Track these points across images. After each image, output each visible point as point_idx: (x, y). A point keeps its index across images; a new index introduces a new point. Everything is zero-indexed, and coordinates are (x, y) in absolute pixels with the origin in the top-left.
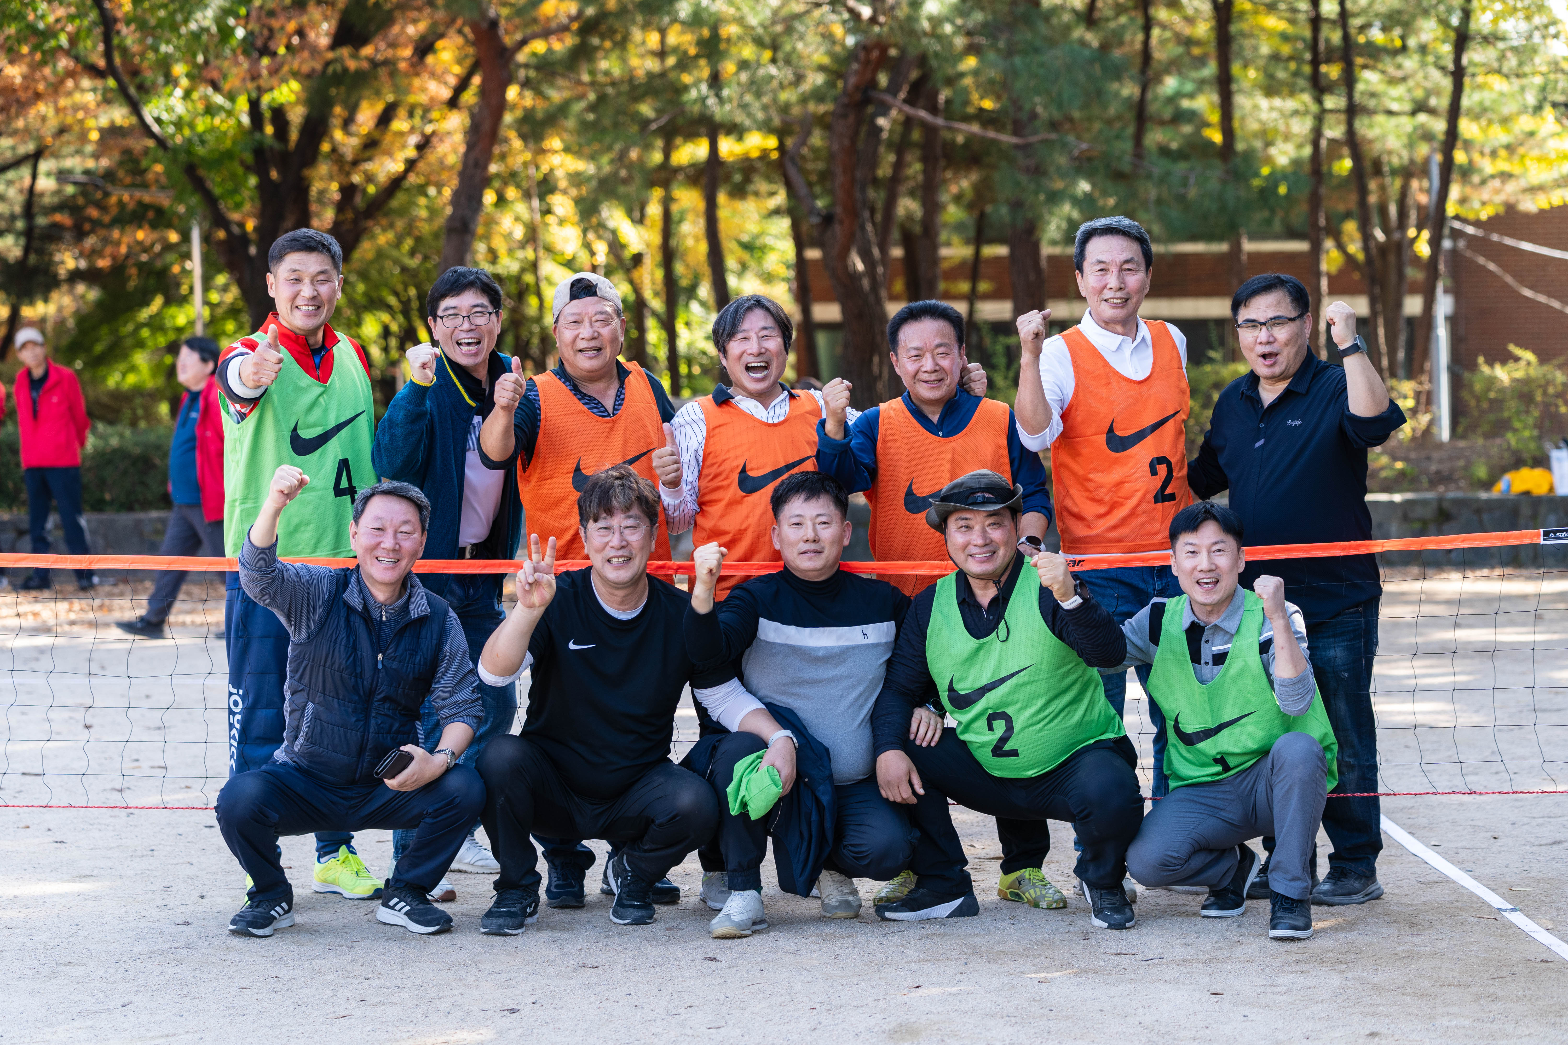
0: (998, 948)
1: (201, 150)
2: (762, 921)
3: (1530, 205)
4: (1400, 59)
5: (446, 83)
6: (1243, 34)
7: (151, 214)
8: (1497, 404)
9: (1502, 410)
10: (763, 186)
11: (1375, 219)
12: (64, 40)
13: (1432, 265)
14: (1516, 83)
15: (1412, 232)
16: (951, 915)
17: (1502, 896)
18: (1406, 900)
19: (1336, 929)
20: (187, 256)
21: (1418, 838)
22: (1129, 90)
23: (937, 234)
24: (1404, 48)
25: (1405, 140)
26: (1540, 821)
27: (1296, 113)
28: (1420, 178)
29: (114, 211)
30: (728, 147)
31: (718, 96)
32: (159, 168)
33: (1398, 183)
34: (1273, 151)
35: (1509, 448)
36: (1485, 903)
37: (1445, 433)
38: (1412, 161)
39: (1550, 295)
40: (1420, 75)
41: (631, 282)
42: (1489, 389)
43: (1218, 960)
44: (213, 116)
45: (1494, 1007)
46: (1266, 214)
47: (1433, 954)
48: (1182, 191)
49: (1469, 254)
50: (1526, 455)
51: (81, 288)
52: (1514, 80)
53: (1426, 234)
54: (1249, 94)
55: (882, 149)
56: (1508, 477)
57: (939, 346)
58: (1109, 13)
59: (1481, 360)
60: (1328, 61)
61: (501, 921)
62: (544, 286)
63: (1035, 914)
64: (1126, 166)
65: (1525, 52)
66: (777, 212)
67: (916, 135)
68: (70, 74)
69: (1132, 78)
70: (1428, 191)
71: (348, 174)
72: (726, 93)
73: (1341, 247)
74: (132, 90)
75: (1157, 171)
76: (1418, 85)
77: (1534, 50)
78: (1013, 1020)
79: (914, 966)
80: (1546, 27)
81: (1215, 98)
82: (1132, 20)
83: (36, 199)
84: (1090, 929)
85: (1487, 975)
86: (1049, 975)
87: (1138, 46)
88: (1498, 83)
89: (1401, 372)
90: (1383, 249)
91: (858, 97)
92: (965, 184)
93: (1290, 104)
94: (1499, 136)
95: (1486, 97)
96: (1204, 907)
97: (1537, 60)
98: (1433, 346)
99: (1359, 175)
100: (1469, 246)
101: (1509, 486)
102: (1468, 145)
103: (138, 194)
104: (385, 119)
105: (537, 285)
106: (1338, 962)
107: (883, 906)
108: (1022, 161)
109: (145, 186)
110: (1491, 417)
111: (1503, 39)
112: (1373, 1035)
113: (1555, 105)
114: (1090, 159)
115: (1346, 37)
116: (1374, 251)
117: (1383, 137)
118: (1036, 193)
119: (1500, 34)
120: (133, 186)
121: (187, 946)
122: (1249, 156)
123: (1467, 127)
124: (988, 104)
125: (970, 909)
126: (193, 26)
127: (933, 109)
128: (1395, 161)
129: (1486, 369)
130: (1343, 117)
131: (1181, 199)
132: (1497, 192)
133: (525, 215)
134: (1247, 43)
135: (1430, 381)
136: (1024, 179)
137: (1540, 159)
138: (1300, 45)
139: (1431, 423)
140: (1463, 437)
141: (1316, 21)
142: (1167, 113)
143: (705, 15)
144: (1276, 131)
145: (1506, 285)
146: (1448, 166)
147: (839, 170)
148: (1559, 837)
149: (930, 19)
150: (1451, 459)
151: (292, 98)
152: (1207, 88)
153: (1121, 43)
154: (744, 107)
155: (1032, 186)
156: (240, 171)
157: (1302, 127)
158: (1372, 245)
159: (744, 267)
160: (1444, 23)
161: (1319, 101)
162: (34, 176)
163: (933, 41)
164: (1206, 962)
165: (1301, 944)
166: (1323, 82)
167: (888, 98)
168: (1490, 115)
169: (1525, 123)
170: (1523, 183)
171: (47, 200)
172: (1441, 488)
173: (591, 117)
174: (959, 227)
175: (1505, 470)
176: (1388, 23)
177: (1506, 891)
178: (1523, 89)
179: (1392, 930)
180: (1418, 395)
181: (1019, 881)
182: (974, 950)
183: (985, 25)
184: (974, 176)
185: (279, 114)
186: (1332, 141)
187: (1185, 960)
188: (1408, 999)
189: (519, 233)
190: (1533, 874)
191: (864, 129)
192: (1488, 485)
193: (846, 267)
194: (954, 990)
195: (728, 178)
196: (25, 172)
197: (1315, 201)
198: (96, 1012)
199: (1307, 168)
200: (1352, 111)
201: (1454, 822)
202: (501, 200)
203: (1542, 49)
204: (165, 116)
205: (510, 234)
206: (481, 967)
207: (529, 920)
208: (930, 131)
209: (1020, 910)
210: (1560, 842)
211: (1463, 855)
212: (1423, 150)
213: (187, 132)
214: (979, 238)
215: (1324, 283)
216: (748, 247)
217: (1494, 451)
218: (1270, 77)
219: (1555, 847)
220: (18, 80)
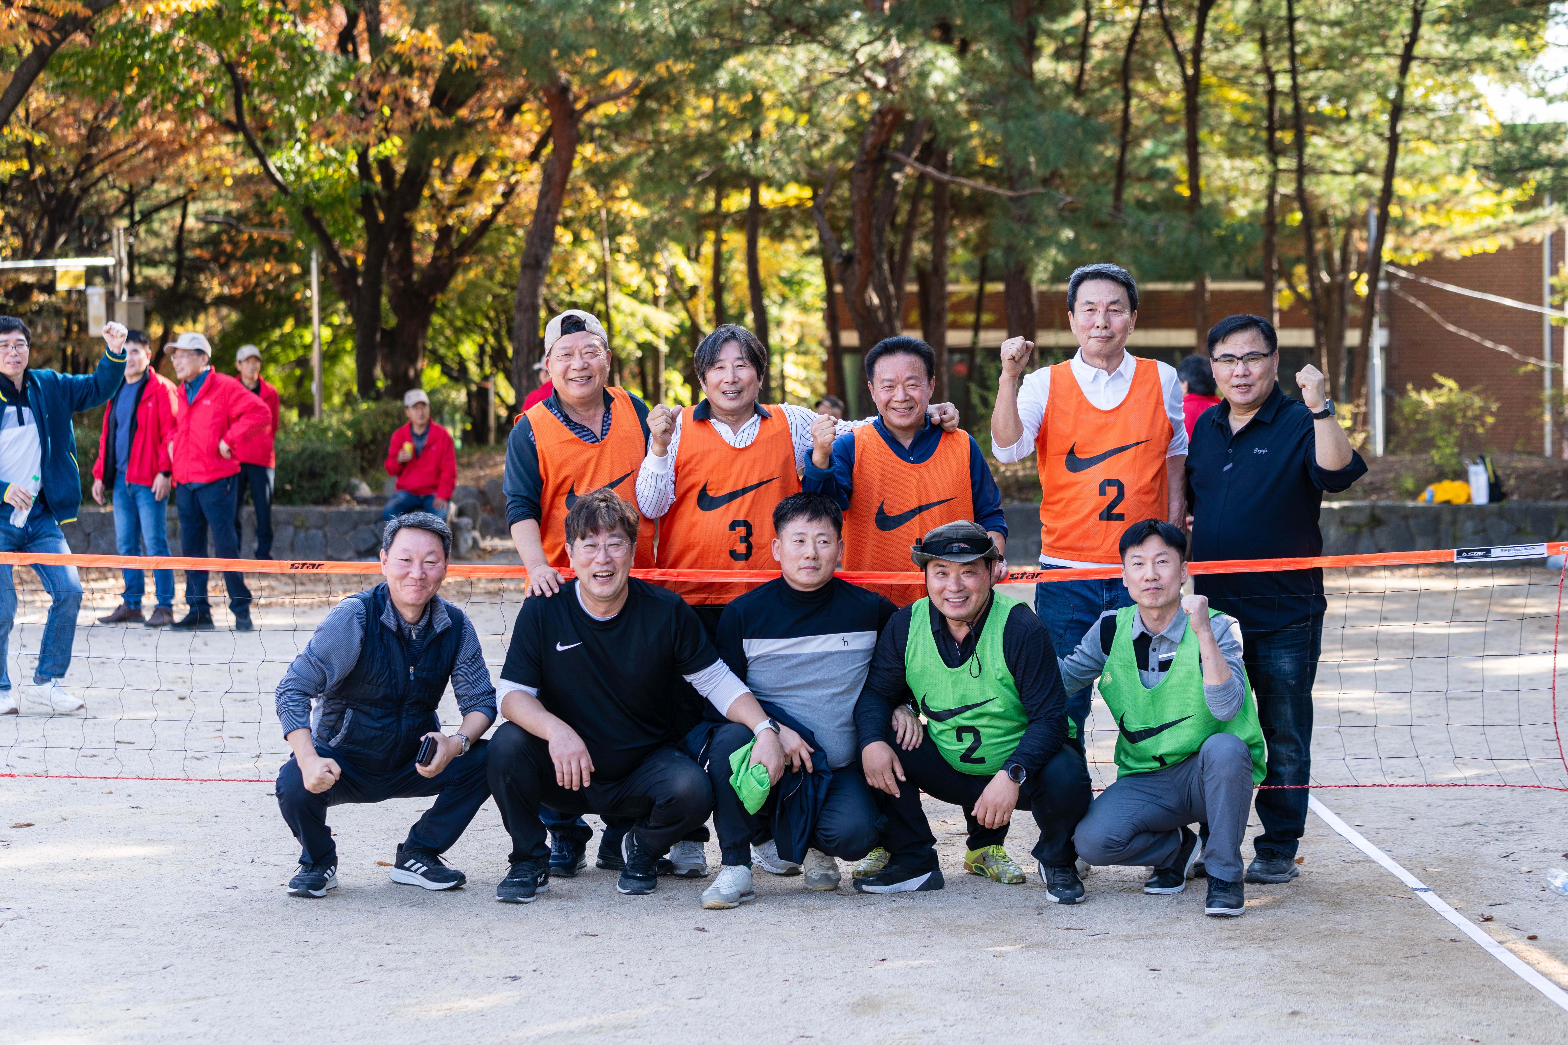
0: (960, 922)
1: (316, 196)
2: (750, 893)
3: (1454, 253)
4: (1344, 127)
5: (529, 140)
6: (1208, 104)
7: (276, 250)
8: (1422, 425)
9: (1426, 430)
10: (799, 231)
11: (1322, 264)
12: (200, 100)
13: (1368, 304)
14: (1443, 148)
15: (1353, 275)
16: (921, 889)
17: (1417, 876)
18: (1330, 879)
19: (1266, 907)
20: (308, 286)
21: (1343, 819)
22: (1110, 151)
23: (945, 273)
24: (1348, 118)
25: (1347, 197)
26: (1452, 803)
27: (1253, 172)
28: (1360, 229)
29: (245, 247)
30: (768, 197)
31: (753, 153)
32: (280, 209)
33: (1342, 232)
34: (1233, 205)
35: (1433, 463)
36: (1401, 882)
37: (1379, 448)
38: (1353, 214)
39: (1471, 330)
40: (1360, 141)
41: (687, 310)
42: (1416, 412)
43: (1158, 936)
44: (327, 166)
45: (1406, 986)
46: (1224, 259)
47: (1352, 932)
48: (1153, 238)
49: (1401, 294)
50: (1447, 469)
51: (224, 311)
52: (1441, 146)
53: (1365, 277)
54: (1214, 156)
55: (897, 200)
56: (1431, 488)
57: (909, 379)
58: (1094, 85)
59: (1409, 386)
60: (1282, 128)
61: (514, 890)
62: (613, 313)
63: (996, 888)
64: (1104, 217)
65: (1452, 121)
66: (810, 253)
67: (929, 188)
68: (209, 129)
69: (1114, 141)
70: (1367, 240)
71: (444, 217)
72: (760, 150)
73: (1292, 287)
74: (259, 144)
75: (1131, 221)
76: (1359, 150)
77: (1459, 120)
78: (967, 994)
79: (883, 939)
80: (1470, 100)
81: (1184, 158)
82: (1114, 91)
83: (185, 235)
84: (1044, 904)
85: (1401, 954)
86: (1003, 949)
87: (1119, 114)
88: (1427, 148)
89: (1342, 395)
90: (1328, 290)
91: (875, 154)
92: (971, 230)
93: (1249, 164)
94: (1429, 193)
95: (1417, 160)
96: (1148, 885)
97: (1462, 128)
98: (1369, 373)
99: (1307, 225)
100: (1401, 288)
101: (1432, 496)
102: (1402, 201)
103: (266, 232)
104: (477, 170)
105: (607, 312)
106: (1266, 939)
107: (860, 880)
108: (1015, 211)
109: (271, 225)
110: (1418, 436)
111: (1432, 110)
112: (1294, 1013)
113: (1476, 167)
114: (1073, 211)
115: (1297, 108)
116: (1319, 292)
117: (1329, 193)
118: (1027, 239)
119: (1430, 106)
120: (261, 225)
121: (231, 910)
122: (1213, 207)
123: (1401, 186)
124: (990, 162)
125: (936, 883)
126: (308, 91)
127: (942, 166)
128: (1339, 214)
129: (1414, 395)
130: (1293, 176)
131: (1152, 245)
132: (1427, 241)
133: (598, 254)
134: (1213, 112)
135: (1366, 404)
136: (1016, 227)
137: (1464, 214)
138: (1258, 114)
139: (1366, 441)
140: (1393, 453)
141: (1272, 94)
142: (1144, 172)
143: (741, 83)
144: (1236, 186)
145: (1433, 321)
146: (1384, 219)
147: (858, 218)
148: (1469, 818)
149: (936, 88)
150: (1382, 471)
151: (395, 152)
152: (1178, 150)
153: (1106, 112)
154: (775, 162)
155: (1023, 233)
156: (351, 213)
157: (1259, 184)
158: (1317, 285)
159: (785, 299)
160: (1382, 95)
161: (1274, 162)
162: (184, 216)
163: (939, 107)
164: (1147, 938)
165: (1234, 921)
166: (1278, 147)
167: (901, 156)
168: (1419, 176)
169: (1451, 182)
170: (1448, 234)
171: (195, 237)
172: (1374, 497)
173: (650, 170)
174: (967, 267)
175: (1429, 482)
176: (1334, 96)
177: (1420, 871)
178: (1448, 153)
179: (1316, 908)
180: (1355, 416)
181: (984, 858)
182: (938, 924)
183: (983, 94)
184: (979, 225)
185: (385, 164)
186: (1285, 196)
187: (1128, 936)
188: (1328, 977)
189: (592, 268)
190: (1445, 855)
191: (881, 181)
192: (1414, 495)
193: (864, 301)
194: (916, 963)
195: (768, 223)
196: (177, 213)
197: (1269, 247)
198: (139, 974)
199: (1263, 220)
200: (1302, 171)
201: (1376, 804)
202: (577, 240)
203: (1466, 118)
204: (286, 166)
205: (584, 269)
206: (493, 933)
207: (540, 889)
208: (940, 185)
209: (983, 885)
210: (1470, 824)
211: (1383, 835)
212: (1363, 205)
213: (306, 180)
214: (983, 275)
215: (1276, 318)
216: (788, 282)
217: (1420, 465)
218: (1232, 141)
219: (1466, 828)
220: (165, 134)
